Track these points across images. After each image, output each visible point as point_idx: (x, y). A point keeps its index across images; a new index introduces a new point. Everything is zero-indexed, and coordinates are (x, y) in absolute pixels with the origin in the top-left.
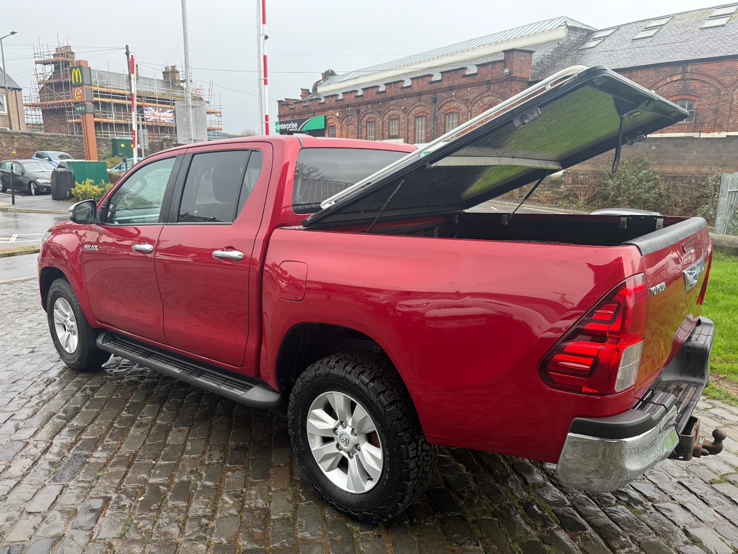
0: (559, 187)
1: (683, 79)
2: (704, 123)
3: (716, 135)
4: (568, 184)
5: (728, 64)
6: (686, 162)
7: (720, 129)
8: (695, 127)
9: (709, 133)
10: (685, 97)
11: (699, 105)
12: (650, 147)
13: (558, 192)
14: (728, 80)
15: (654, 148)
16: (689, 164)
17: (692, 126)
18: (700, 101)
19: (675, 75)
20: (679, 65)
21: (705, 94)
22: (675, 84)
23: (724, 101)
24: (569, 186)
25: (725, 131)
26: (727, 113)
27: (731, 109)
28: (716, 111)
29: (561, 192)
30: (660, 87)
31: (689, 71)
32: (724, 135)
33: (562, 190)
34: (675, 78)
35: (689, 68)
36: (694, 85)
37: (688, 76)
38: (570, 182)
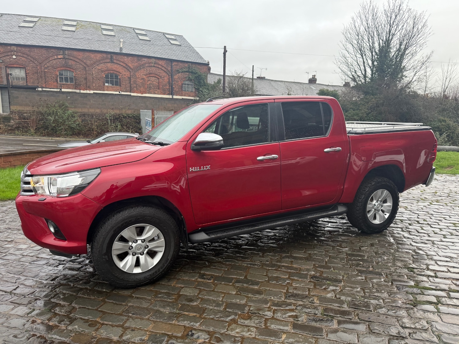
0: (9, 122)
1: (64, 58)
2: (80, 85)
3: (88, 92)
4: (16, 120)
5: (87, 54)
6: (88, 107)
7: (90, 89)
8: (76, 86)
9: (84, 90)
10: (67, 69)
11: (76, 74)
12: (67, 97)
13: (9, 125)
14: (88, 62)
15: (69, 97)
16: (90, 108)
17: (74, 86)
18: (76, 72)
19: (59, 55)
20: (61, 49)
21: (78, 68)
22: (60, 61)
23: (89, 74)
24: (17, 121)
25: (92, 90)
26: (91, 80)
27: (93, 78)
28: (86, 79)
29: (11, 125)
30: (51, 61)
31: (67, 54)
32: (92, 92)
33: (12, 124)
34: (59, 57)
35: (67, 52)
36: (70, 62)
37: (67, 57)
38: (17, 118)
